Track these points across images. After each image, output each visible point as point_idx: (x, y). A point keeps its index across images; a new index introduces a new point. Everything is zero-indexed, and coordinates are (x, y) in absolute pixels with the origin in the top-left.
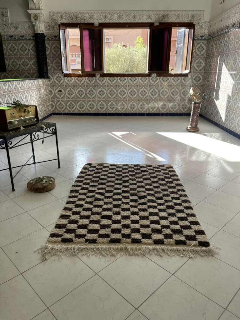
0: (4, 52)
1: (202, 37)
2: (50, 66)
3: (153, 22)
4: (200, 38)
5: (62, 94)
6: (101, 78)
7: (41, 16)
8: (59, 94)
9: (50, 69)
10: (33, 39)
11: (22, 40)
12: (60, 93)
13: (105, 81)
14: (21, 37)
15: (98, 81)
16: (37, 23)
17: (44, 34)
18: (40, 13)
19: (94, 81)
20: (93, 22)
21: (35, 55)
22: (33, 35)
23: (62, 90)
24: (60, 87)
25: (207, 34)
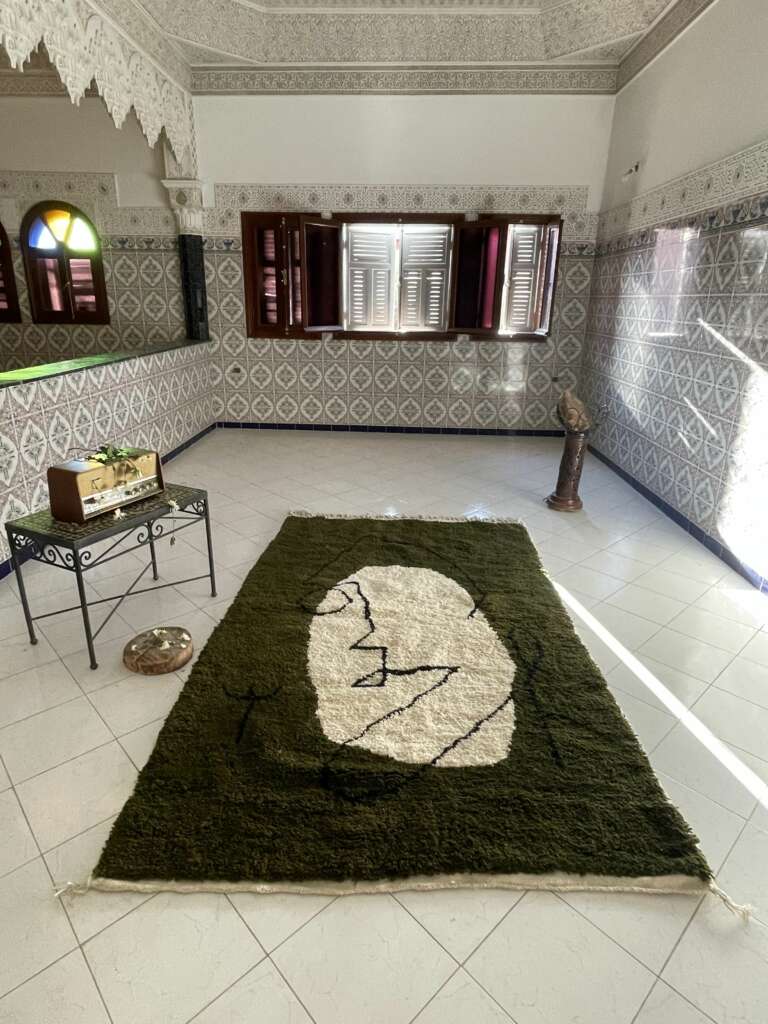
0: (107, 279)
1: (582, 249)
2: (214, 312)
3: (462, 211)
4: (577, 252)
5: (240, 379)
6: (336, 343)
7: (195, 194)
8: (233, 379)
9: (212, 319)
10: (174, 250)
11: (149, 249)
12: (236, 375)
13: (344, 349)
14: (146, 242)
15: (328, 349)
16: (185, 211)
17: (201, 237)
18: (191, 189)
19: (318, 348)
20: (318, 210)
21: (179, 285)
22: (175, 239)
23: (242, 370)
24: (235, 363)
25: (594, 242)
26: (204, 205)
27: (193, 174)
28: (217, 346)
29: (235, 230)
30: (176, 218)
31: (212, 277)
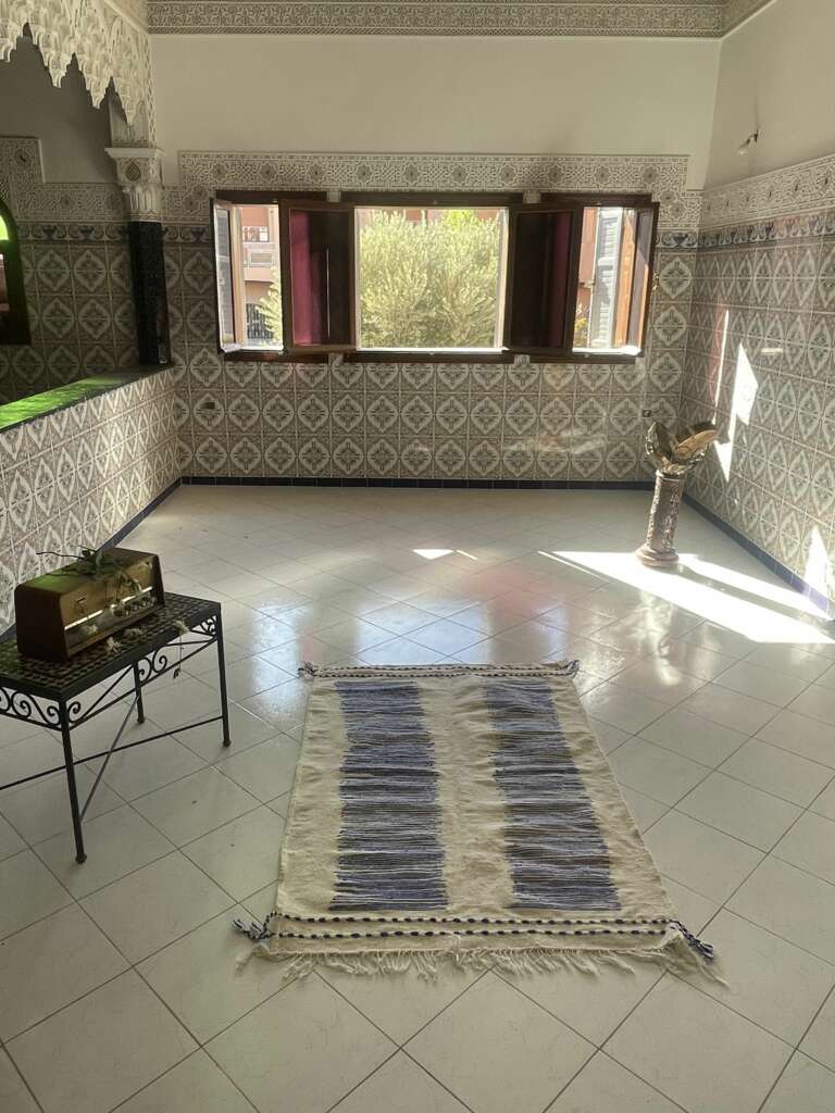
1: (680, 239)
2: (179, 326)
4: (674, 244)
6: (348, 368)
7: (153, 167)
8: (204, 417)
9: (176, 336)
10: (123, 240)
11: (86, 241)
13: (358, 375)
14: (82, 232)
16: (139, 189)
17: (160, 224)
18: (147, 160)
19: (323, 375)
21: (128, 290)
22: (123, 227)
23: (217, 403)
24: (208, 395)
25: (696, 230)
27: (150, 139)
28: (182, 373)
29: (207, 215)
30: (125, 199)
31: (175, 279)
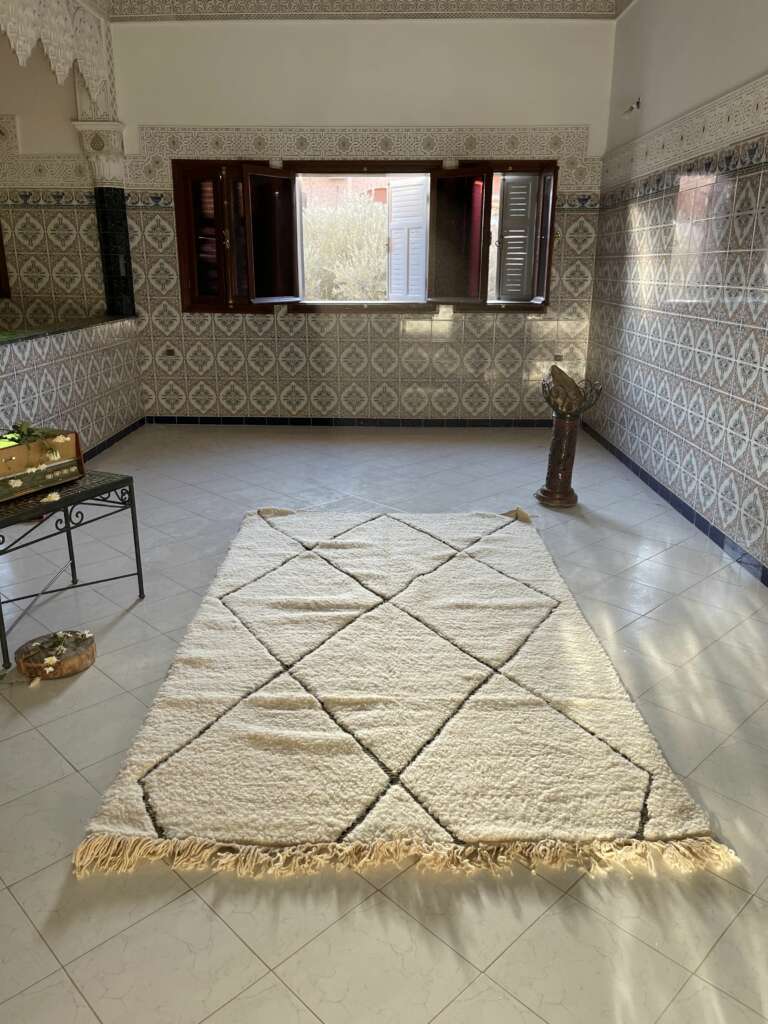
0: (6, 241)
1: (583, 200)
2: (141, 282)
3: (439, 157)
4: (578, 205)
5: (174, 363)
6: (291, 317)
7: (114, 138)
8: (165, 363)
9: (139, 290)
10: (90, 206)
11: (58, 205)
12: (169, 358)
13: (301, 324)
14: (54, 197)
15: (282, 325)
16: (102, 158)
17: (123, 190)
18: (110, 132)
19: (269, 324)
20: (265, 157)
22: (90, 193)
23: (176, 350)
24: (168, 343)
25: (598, 191)
26: (126, 152)
27: (111, 114)
28: (145, 323)
29: (164, 182)
30: (91, 167)
31: (137, 239)
